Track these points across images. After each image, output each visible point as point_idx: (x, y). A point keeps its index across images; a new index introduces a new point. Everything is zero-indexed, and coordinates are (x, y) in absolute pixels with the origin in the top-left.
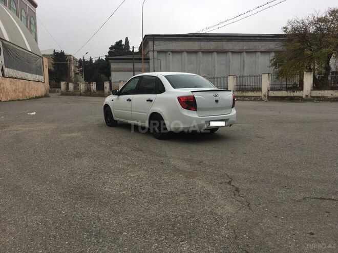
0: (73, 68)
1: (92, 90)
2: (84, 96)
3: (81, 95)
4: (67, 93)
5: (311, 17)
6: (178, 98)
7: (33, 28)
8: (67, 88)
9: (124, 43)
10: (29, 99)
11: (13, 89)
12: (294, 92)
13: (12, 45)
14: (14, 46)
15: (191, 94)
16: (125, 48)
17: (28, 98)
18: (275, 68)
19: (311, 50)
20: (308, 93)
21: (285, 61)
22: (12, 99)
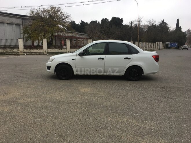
6: (152, 56)
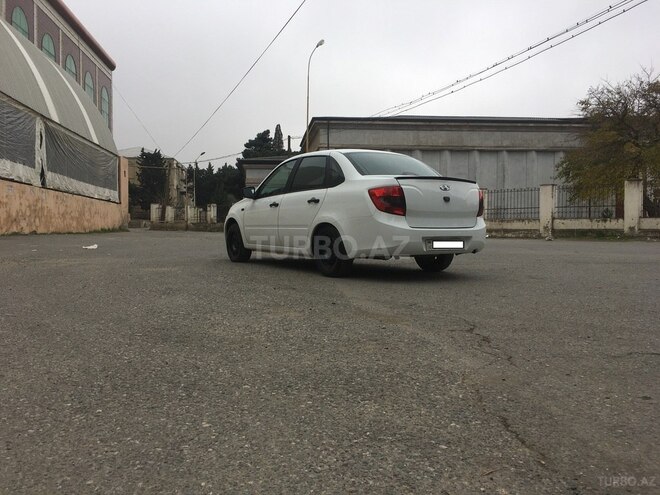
0: (175, 182)
1: (209, 220)
2: (192, 230)
3: (187, 228)
4: (162, 226)
5: (635, 81)
6: (369, 191)
7: (105, 107)
8: (163, 216)
9: (272, 135)
10: (90, 232)
11: (61, 212)
12: (605, 221)
13: (63, 130)
14: (67, 133)
15: (395, 183)
16: (274, 144)
17: (87, 231)
18: (567, 181)
19: (637, 145)
20: (634, 223)
21: (587, 168)
22: (57, 231)
